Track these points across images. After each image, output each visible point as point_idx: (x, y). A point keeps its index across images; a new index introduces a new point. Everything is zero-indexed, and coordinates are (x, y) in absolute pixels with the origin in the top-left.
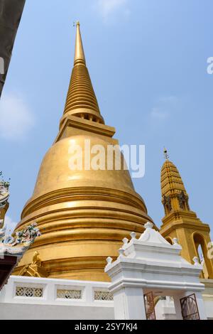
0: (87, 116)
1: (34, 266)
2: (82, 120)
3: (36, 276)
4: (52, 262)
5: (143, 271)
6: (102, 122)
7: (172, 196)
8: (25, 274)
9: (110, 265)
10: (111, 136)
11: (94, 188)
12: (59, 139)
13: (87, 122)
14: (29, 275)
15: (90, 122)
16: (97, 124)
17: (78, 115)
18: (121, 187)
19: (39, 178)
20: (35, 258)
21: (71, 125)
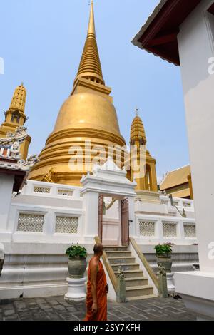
0: (92, 78)
1: (49, 176)
2: (89, 81)
3: (50, 182)
4: (61, 173)
5: (100, 184)
6: (103, 83)
7: (136, 140)
8: (43, 180)
9: (83, 178)
10: (108, 94)
11: (92, 130)
12: (72, 94)
13: (92, 83)
14: (46, 181)
15: (94, 83)
16: (99, 85)
17: (86, 77)
18: (111, 130)
19: (58, 119)
20: (50, 171)
21: (80, 85)
